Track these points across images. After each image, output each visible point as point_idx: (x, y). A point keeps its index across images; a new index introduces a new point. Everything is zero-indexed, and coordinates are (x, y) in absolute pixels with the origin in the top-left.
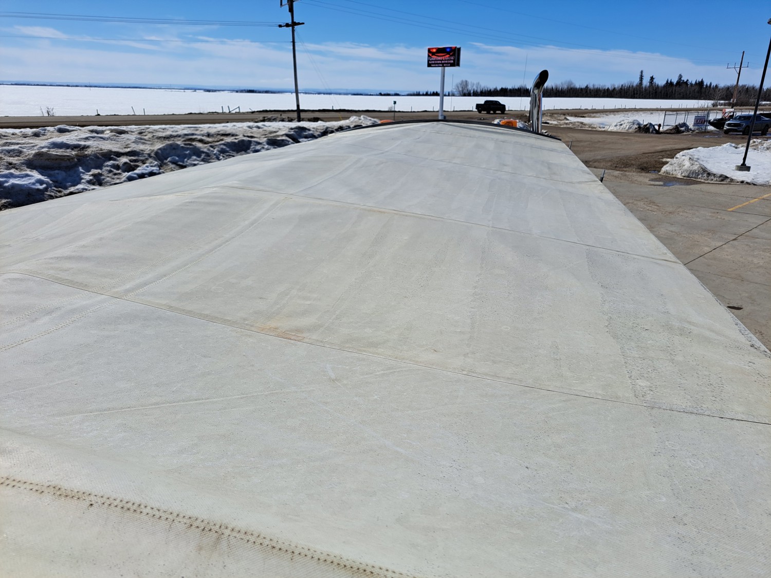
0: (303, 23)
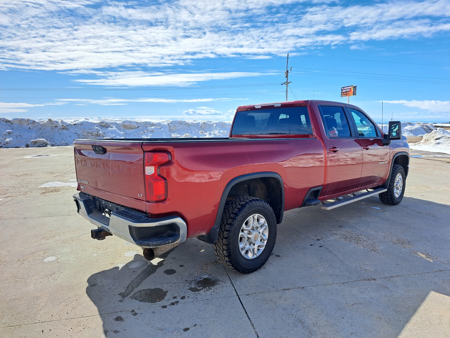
0: (291, 82)
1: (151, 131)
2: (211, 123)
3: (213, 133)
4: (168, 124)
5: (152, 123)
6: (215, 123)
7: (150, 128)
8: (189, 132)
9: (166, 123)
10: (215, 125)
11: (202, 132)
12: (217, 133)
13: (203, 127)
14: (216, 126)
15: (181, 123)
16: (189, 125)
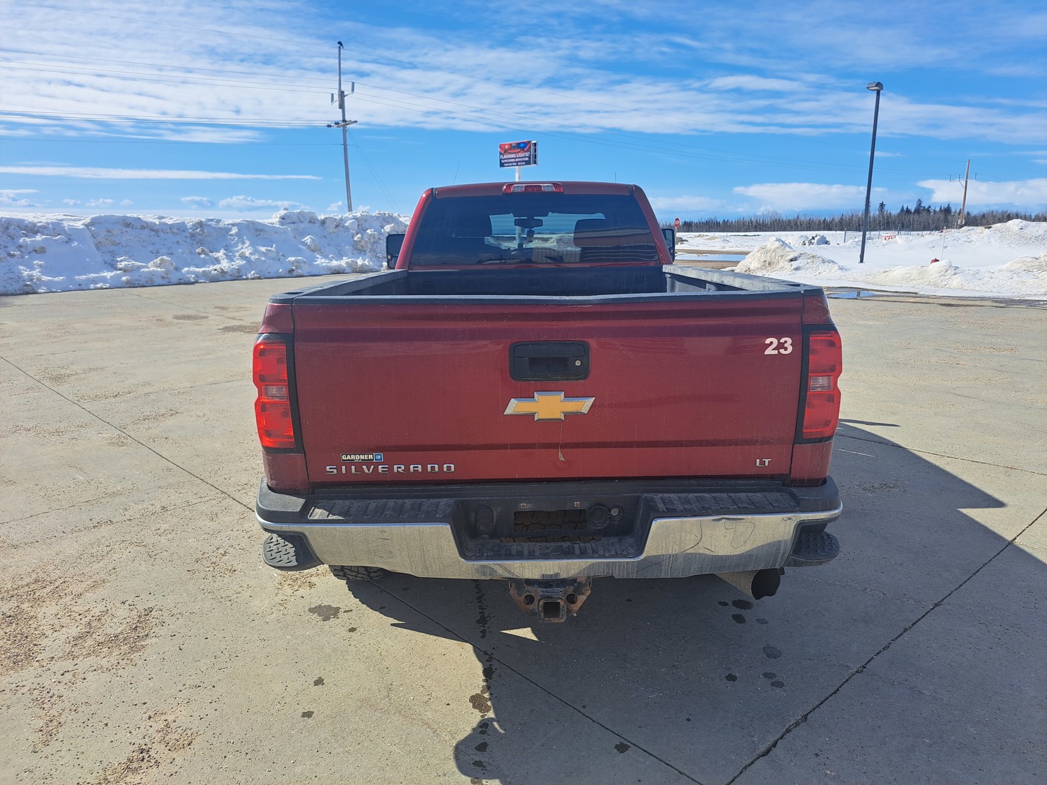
0: (356, 122)
1: (35, 251)
2: (221, 225)
3: (237, 254)
4: (87, 225)
5: (30, 223)
6: (233, 225)
7: (28, 240)
8: (164, 251)
9: (79, 225)
10: (234, 230)
11: (203, 250)
12: (251, 254)
13: (201, 238)
14: (237, 234)
15: (127, 223)
16: (157, 231)
